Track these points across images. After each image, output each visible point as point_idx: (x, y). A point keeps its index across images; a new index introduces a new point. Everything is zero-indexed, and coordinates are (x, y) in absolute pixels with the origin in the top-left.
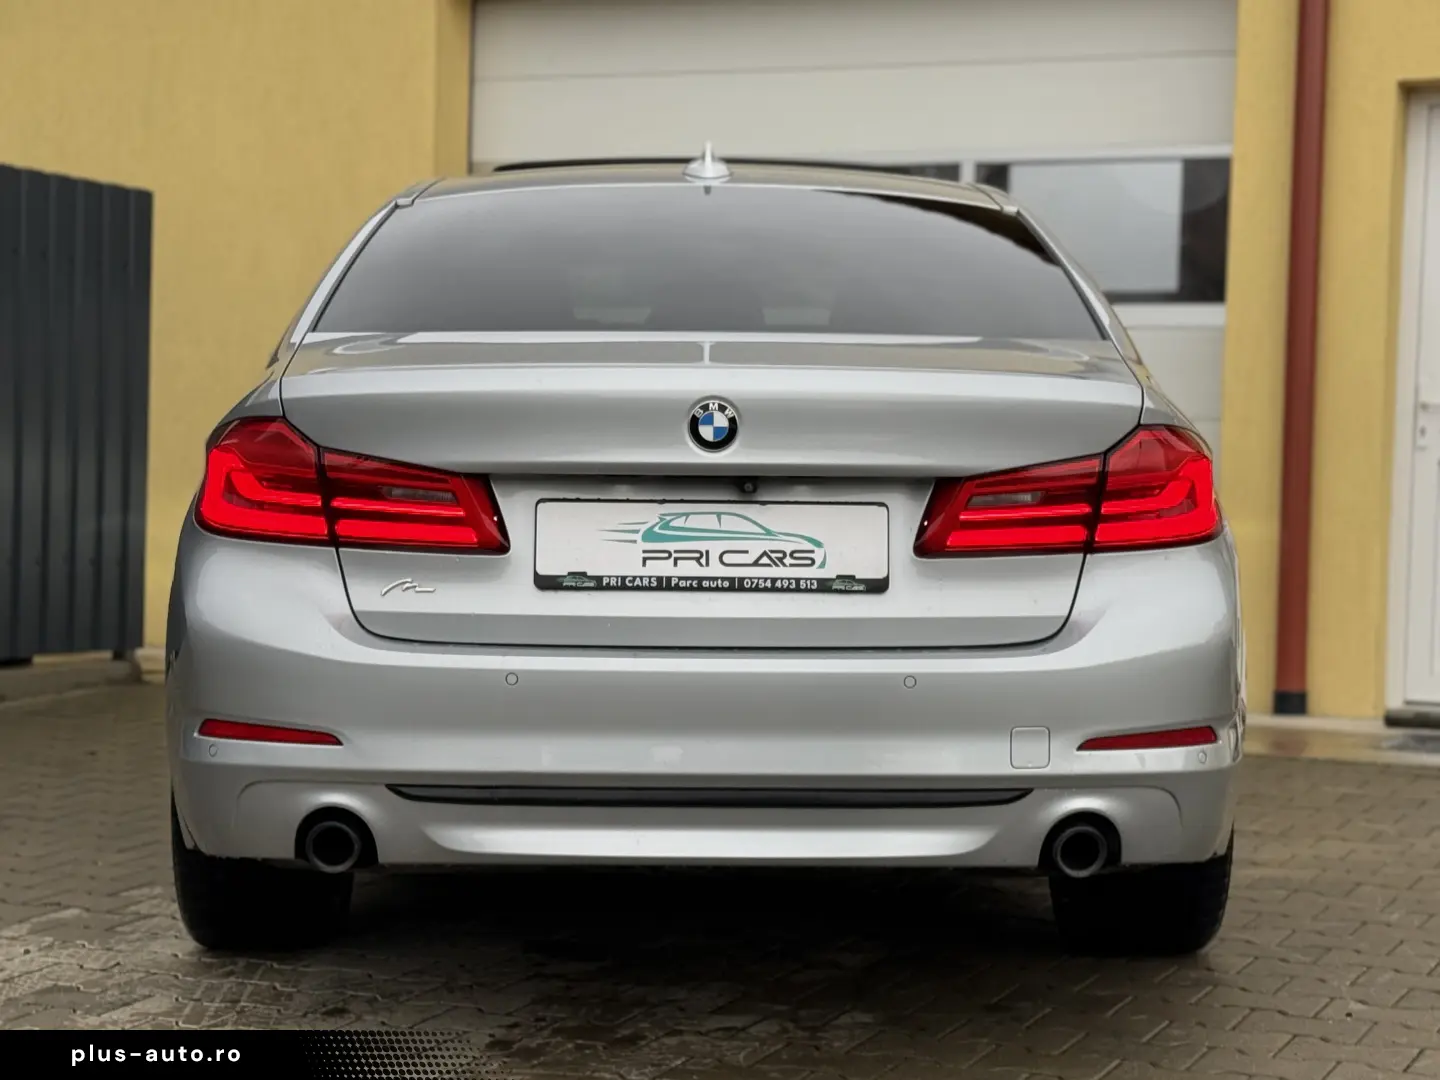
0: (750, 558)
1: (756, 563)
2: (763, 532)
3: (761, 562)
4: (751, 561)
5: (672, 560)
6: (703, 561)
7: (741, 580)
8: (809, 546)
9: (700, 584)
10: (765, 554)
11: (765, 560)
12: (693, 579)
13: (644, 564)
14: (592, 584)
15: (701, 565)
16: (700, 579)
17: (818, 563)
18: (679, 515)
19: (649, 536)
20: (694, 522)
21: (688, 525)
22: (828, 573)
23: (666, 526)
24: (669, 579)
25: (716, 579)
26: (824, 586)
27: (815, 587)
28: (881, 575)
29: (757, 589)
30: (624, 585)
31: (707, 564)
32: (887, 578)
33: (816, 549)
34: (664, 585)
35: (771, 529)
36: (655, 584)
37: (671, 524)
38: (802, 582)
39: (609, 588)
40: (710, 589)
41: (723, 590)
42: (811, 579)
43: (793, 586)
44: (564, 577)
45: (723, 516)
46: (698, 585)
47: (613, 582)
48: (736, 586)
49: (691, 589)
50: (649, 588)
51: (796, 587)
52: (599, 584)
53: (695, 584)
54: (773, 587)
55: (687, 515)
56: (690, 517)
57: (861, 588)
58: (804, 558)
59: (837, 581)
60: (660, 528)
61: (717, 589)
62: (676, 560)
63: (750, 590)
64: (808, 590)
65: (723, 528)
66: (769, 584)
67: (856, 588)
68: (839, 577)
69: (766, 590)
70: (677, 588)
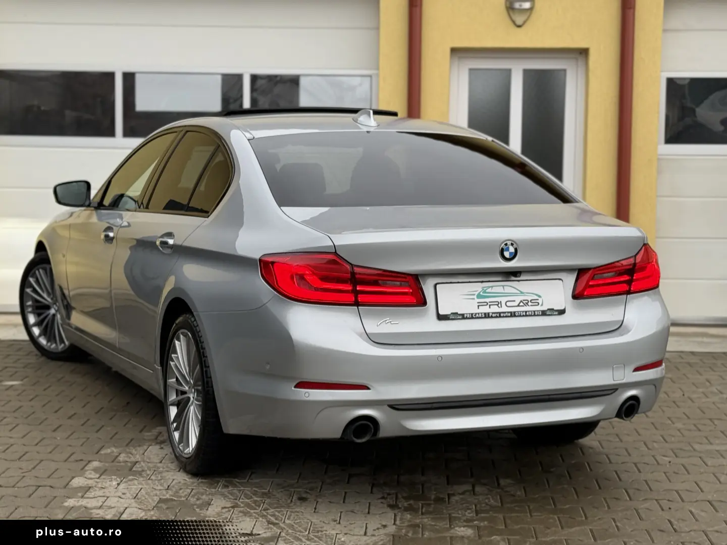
0: (516, 304)
1: (519, 306)
2: (519, 292)
3: (520, 305)
4: (517, 305)
5: (488, 306)
6: (500, 305)
7: (515, 312)
8: (537, 298)
9: (500, 315)
10: (521, 301)
11: (521, 304)
12: (497, 313)
13: (478, 308)
14: (460, 317)
15: (499, 307)
16: (500, 313)
17: (540, 304)
18: (489, 287)
19: (479, 296)
20: (495, 290)
21: (493, 291)
22: (545, 308)
23: (485, 292)
24: (489, 313)
25: (505, 313)
26: (544, 313)
27: (541, 314)
28: (562, 308)
29: (520, 316)
30: (472, 317)
31: (501, 306)
32: (565, 309)
33: (539, 299)
34: (487, 316)
35: (522, 291)
36: (483, 316)
37: (487, 291)
38: (536, 312)
39: (467, 318)
40: (503, 317)
41: (508, 317)
42: (539, 311)
43: (533, 314)
44: (450, 315)
45: (505, 287)
46: (499, 315)
47: (468, 316)
48: (513, 315)
49: (496, 317)
50: (481, 318)
51: (534, 314)
52: (463, 317)
53: (498, 315)
54: (526, 315)
55: (492, 287)
56: (493, 288)
57: (557, 313)
58: (535, 303)
59: (548, 311)
60: (483, 293)
61: (506, 317)
62: (490, 305)
63: (518, 316)
64: (538, 315)
65: (506, 291)
66: (524, 314)
67: (555, 313)
68: (548, 309)
69: (523, 316)
70: (492, 317)
